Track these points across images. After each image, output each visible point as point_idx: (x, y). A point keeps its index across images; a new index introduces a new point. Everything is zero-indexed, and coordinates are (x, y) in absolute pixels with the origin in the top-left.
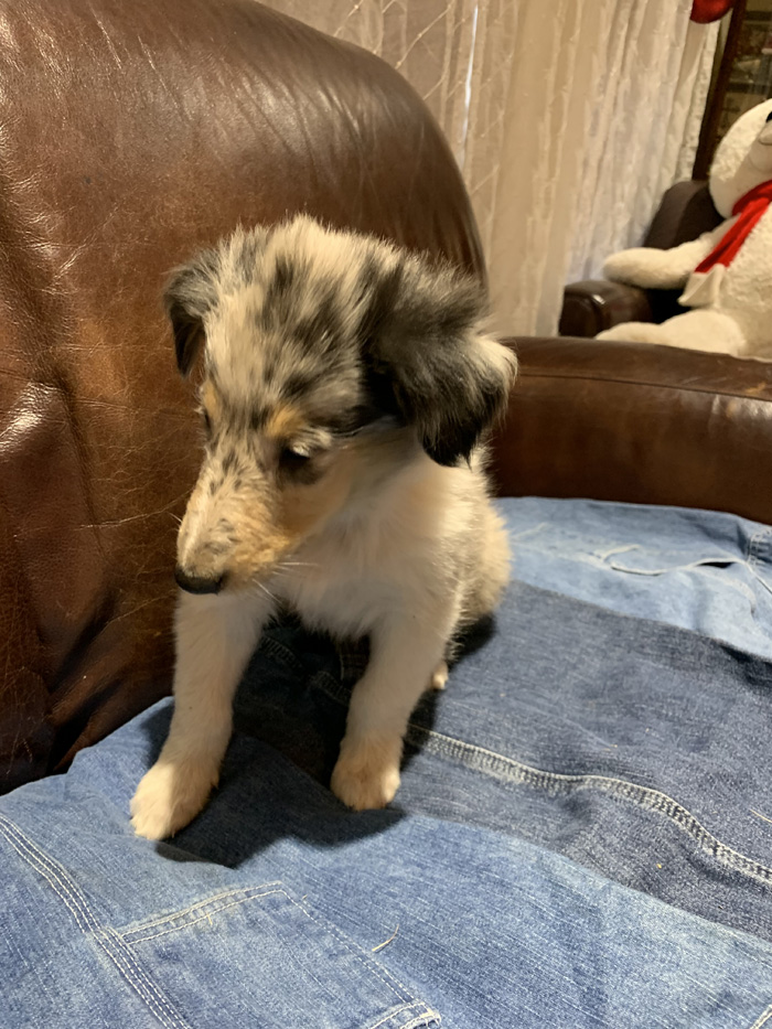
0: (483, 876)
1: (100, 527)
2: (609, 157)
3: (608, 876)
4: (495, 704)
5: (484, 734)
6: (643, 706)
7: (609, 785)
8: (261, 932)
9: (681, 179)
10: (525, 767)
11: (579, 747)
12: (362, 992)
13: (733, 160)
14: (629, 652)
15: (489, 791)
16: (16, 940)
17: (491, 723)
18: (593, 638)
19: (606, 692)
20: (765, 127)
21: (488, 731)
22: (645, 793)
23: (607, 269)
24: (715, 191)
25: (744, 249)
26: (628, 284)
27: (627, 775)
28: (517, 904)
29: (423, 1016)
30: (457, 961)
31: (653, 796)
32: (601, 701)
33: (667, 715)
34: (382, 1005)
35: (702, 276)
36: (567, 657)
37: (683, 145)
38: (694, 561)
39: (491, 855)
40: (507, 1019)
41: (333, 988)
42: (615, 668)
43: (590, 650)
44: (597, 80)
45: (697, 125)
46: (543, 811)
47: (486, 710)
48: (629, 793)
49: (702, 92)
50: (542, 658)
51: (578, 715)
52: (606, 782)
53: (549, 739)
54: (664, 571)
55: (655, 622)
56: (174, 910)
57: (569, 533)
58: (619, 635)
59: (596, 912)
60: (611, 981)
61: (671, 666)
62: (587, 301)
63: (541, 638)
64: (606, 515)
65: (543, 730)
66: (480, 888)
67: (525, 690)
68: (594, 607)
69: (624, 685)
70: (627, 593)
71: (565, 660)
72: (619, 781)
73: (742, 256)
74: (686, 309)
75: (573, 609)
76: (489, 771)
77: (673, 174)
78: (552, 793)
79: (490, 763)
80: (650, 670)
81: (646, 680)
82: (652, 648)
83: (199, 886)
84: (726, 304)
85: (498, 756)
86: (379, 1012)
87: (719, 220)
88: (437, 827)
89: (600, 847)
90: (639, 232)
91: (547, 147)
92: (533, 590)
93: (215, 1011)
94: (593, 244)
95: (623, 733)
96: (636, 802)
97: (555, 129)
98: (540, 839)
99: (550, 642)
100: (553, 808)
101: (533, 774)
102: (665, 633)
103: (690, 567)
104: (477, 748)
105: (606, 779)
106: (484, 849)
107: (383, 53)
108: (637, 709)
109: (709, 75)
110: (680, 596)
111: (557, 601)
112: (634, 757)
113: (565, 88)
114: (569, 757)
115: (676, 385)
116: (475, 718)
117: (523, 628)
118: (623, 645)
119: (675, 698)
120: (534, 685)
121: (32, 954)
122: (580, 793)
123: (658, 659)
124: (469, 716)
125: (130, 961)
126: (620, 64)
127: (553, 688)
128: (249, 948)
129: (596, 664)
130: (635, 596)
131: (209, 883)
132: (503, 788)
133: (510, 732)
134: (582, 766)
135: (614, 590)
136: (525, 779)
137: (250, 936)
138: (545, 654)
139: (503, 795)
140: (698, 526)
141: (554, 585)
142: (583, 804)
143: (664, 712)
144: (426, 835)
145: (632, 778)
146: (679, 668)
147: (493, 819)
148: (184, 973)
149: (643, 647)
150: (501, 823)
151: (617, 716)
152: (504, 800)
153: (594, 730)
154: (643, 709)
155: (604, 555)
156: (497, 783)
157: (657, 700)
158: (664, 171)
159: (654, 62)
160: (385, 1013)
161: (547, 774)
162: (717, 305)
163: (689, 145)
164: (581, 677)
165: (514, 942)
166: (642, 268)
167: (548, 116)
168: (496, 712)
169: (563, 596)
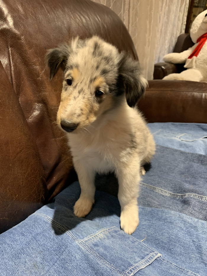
0: (166, 221)
1: (56, 139)
2: (163, 28)
3: (196, 218)
4: (159, 177)
5: (158, 184)
6: (197, 175)
7: (193, 196)
8: (115, 238)
9: (182, 33)
10: (170, 192)
11: (183, 187)
12: (142, 250)
13: (196, 28)
14: (190, 162)
15: (162, 198)
16: (58, 244)
17: (159, 182)
18: (181, 159)
19: (186, 172)
20: (205, 18)
21: (159, 184)
22: (202, 197)
23: (164, 59)
24: (192, 36)
25: (201, 52)
26: (170, 63)
27: (197, 193)
28: (176, 227)
29: (158, 255)
30: (163, 242)
31: (205, 198)
32: (185, 175)
33: (203, 177)
34: (148, 253)
35: (190, 60)
36: (175, 164)
37: (182, 24)
38: (202, 137)
39: (167, 216)
40: (178, 254)
41: (135, 250)
42: (187, 166)
43: (180, 162)
44: (160, 8)
45: (185, 18)
46: (176, 203)
47: (158, 179)
48: (198, 197)
49: (186, 9)
50: (168, 165)
51: (180, 179)
52: (192, 195)
53: (175, 185)
54: (195, 140)
55: (196, 154)
56: (93, 234)
57: (167, 131)
58: (187, 158)
59: (196, 227)
60: (203, 243)
61: (201, 164)
62: (160, 68)
63: (167, 160)
64: (177, 126)
65: (173, 183)
66: (165, 224)
67: (165, 174)
68: (180, 151)
69: (191, 170)
70: (186, 146)
71: (174, 165)
72: (195, 194)
73: (200, 53)
74: (186, 69)
75: (174, 151)
76: (161, 193)
77: (180, 32)
78: (177, 198)
79: (161, 191)
80: (196, 166)
81: (196, 168)
82: (196, 160)
83: (97, 229)
84: (197, 67)
85: (162, 189)
86: (148, 254)
87: (193, 44)
88: (151, 210)
89: (193, 211)
90: (172, 48)
91: (148, 27)
92: (163, 147)
93: (111, 257)
94: (160, 52)
95: (193, 183)
96: (200, 199)
97: (150, 22)
98: (178, 210)
99: (169, 160)
100: (179, 202)
101: (172, 194)
102: (199, 156)
103: (201, 139)
104: (157, 188)
105: (191, 194)
106: (165, 214)
107: (106, 5)
108: (195, 176)
109: (188, 4)
110: (200, 146)
111: (170, 150)
112: (198, 188)
113: (152, 11)
114: (181, 189)
115: (193, 91)
116: (155, 181)
117: (162, 157)
118: (188, 160)
119: (204, 172)
120: (167, 173)
121: (63, 247)
122: (186, 198)
123: (198, 163)
124: (153, 180)
125: (88, 247)
126: (165, 3)
127: (172, 173)
128: (113, 242)
129: (182, 166)
130: (189, 147)
131: (99, 228)
132: (165, 197)
133: (164, 184)
134: (184, 191)
135: (183, 146)
136: (170, 195)
137: (112, 239)
138: (169, 164)
139: (165, 199)
140: (201, 128)
141: (168, 146)
142: (187, 201)
143: (202, 176)
144: (149, 212)
145: (198, 193)
146: (204, 165)
147: (165, 206)
148: (101, 249)
149: (194, 160)
150: (167, 206)
151: (190, 178)
152: (166, 200)
153: (185, 182)
154: (197, 176)
155: (179, 137)
156: (163, 196)
157: (200, 173)
158: (178, 31)
159: (174, 2)
160: (149, 255)
161: (176, 194)
162: (194, 67)
163: (183, 24)
164: (179, 169)
165: (176, 236)
166: (174, 58)
167: (148, 19)
168: (160, 179)
169: (171, 148)
